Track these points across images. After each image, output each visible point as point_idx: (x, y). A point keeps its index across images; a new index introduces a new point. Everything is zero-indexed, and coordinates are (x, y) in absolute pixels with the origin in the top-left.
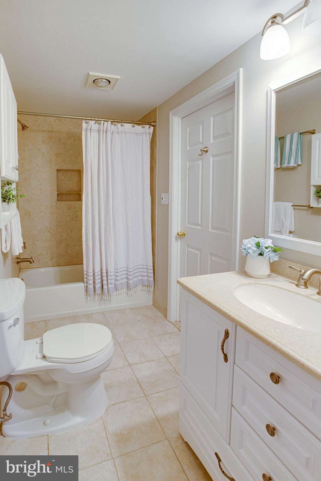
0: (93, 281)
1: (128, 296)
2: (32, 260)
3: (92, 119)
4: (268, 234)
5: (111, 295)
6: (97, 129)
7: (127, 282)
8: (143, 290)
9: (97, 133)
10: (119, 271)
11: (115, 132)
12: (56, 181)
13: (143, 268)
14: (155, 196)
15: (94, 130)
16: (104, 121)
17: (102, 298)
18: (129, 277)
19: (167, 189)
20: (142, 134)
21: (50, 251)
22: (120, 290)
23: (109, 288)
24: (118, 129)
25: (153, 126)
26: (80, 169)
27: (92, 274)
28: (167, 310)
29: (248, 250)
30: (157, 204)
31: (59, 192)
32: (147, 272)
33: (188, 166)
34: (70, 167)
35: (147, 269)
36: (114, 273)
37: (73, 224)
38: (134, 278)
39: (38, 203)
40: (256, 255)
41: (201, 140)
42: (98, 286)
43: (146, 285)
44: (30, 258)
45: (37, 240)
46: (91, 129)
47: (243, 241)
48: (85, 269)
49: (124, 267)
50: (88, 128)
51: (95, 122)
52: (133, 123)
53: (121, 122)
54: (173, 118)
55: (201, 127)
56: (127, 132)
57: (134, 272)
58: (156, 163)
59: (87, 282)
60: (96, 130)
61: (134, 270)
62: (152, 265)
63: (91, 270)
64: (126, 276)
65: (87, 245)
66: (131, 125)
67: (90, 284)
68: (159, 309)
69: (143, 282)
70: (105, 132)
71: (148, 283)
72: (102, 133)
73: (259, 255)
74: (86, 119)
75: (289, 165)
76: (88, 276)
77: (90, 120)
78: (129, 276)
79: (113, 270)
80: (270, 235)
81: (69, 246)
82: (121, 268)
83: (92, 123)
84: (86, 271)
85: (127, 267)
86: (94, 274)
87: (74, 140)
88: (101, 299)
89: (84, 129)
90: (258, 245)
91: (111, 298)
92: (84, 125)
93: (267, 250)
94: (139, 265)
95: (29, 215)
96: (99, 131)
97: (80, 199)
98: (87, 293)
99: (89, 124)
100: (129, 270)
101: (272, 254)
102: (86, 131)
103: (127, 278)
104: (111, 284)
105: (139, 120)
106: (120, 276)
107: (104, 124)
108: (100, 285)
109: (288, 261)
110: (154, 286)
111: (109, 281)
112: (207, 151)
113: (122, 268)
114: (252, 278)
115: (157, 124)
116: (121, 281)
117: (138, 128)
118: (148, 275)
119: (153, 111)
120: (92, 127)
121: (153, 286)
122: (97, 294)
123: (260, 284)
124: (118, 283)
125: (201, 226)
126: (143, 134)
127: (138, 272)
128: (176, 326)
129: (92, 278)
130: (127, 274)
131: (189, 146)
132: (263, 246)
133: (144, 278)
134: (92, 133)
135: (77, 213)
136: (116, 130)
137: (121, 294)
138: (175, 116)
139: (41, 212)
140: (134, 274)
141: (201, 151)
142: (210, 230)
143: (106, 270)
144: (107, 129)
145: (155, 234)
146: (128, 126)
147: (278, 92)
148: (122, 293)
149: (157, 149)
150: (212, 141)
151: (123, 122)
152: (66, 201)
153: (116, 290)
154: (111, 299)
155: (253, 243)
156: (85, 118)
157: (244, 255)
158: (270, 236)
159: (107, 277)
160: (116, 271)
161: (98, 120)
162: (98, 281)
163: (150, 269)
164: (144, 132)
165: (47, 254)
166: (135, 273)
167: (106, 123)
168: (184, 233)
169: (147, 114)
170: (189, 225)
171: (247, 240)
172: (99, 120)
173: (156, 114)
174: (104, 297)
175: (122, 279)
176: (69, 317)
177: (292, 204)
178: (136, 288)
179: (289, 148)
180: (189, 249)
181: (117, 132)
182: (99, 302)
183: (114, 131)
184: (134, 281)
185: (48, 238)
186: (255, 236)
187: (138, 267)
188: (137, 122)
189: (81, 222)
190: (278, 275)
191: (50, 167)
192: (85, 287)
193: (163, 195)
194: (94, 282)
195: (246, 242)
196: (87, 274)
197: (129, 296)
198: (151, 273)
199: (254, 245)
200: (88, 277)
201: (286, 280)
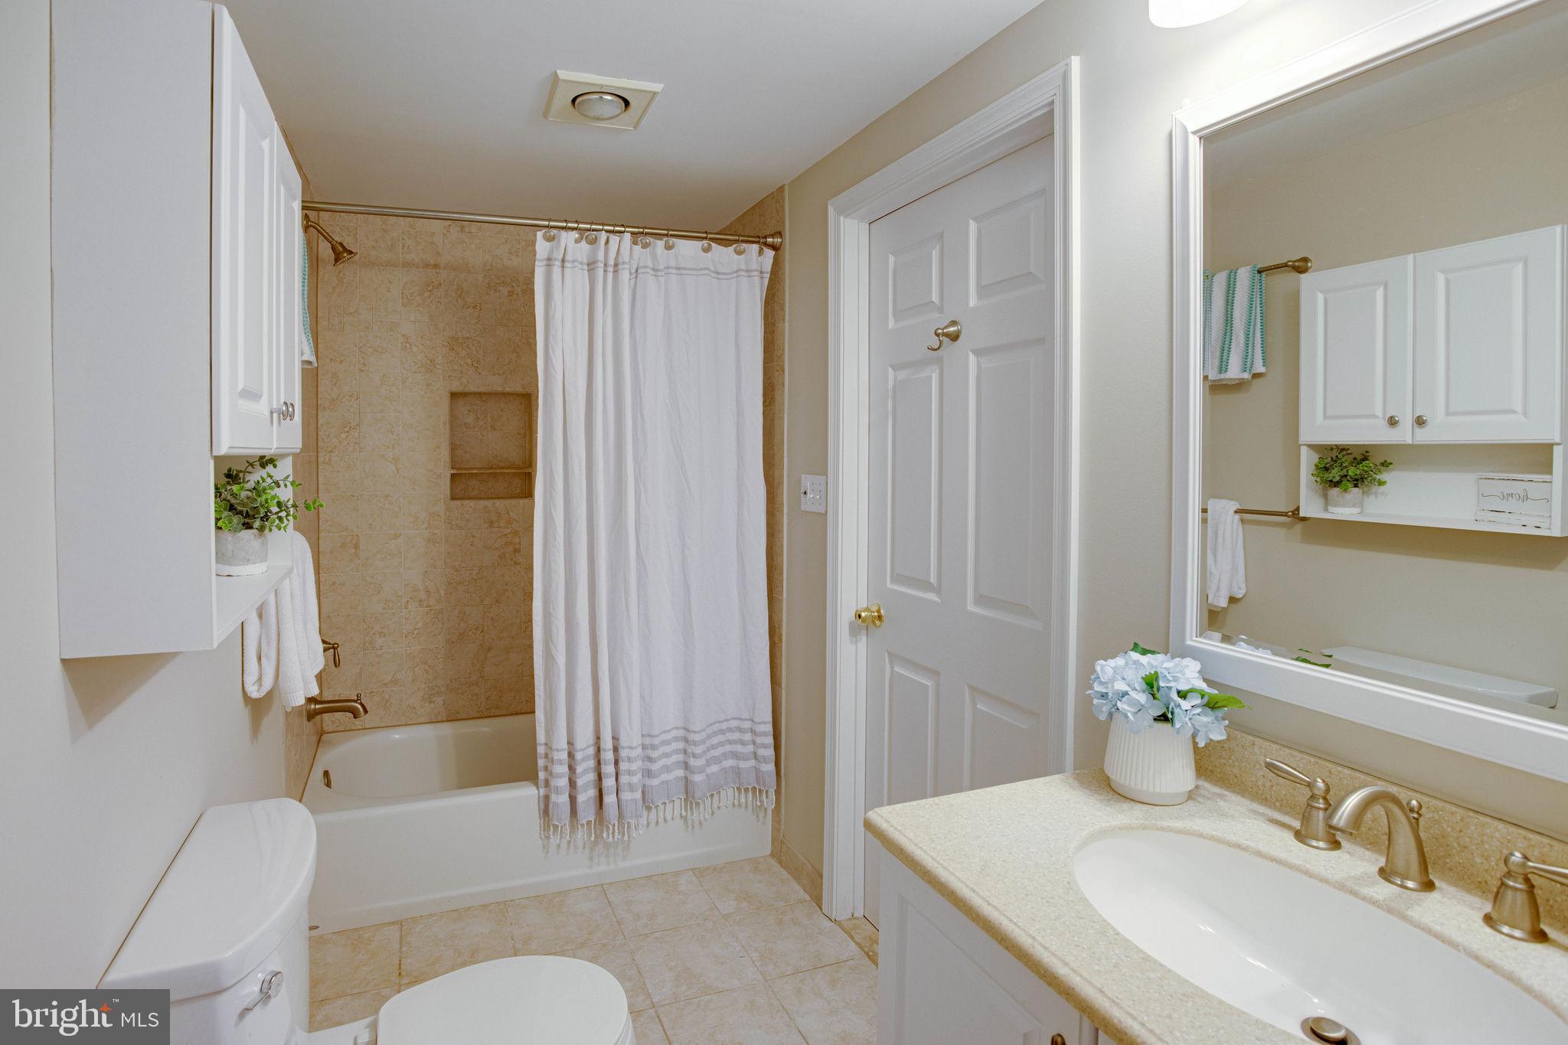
0: (570, 780)
1: (690, 827)
2: (362, 705)
3: (570, 225)
4: (1183, 639)
5: (629, 827)
6: (585, 261)
7: (686, 778)
8: (740, 805)
9: (586, 272)
10: (656, 741)
11: (646, 267)
12: (448, 431)
13: (740, 730)
14: (781, 483)
15: (577, 264)
16: (607, 231)
17: (599, 836)
18: (692, 762)
19: (820, 462)
20: (735, 275)
21: (427, 672)
22: (662, 807)
23: (623, 803)
24: (654, 257)
25: (774, 247)
26: (529, 391)
27: (564, 756)
28: (821, 876)
29: (1119, 704)
30: (785, 511)
31: (458, 469)
32: (754, 743)
33: (891, 384)
34: (495, 384)
35: (752, 731)
36: (639, 750)
37: (503, 575)
38: (708, 764)
39: (387, 506)
40: (1146, 723)
41: (935, 298)
42: (586, 796)
43: (750, 787)
44: (356, 698)
45: (380, 633)
46: (563, 261)
47: (1098, 668)
48: (541, 737)
49: (677, 728)
50: (555, 255)
51: (577, 236)
52: (706, 238)
53: (667, 235)
54: (839, 224)
55: (934, 252)
56: (685, 269)
57: (708, 744)
58: (783, 371)
59: (547, 783)
60: (581, 263)
61: (709, 737)
62: (771, 719)
63: (561, 742)
64: (681, 757)
65: (549, 656)
66: (698, 244)
67: (558, 791)
68: (796, 874)
69: (739, 779)
70: (611, 269)
71: (758, 782)
72: (600, 272)
73: (1155, 719)
74: (547, 227)
75: (1222, 376)
76: (552, 762)
77: (563, 228)
78: (692, 759)
79: (637, 740)
80: (1189, 642)
81: (489, 649)
82: (665, 732)
83: (568, 238)
84: (546, 744)
85: (685, 729)
86: (571, 755)
87: (511, 293)
88: (596, 842)
89: (542, 260)
90: (1151, 685)
91: (629, 837)
92: (542, 247)
93: (1185, 705)
94: (726, 720)
95: (356, 547)
96: (591, 265)
97: (529, 494)
98: (548, 821)
99: (559, 241)
100: (692, 737)
101: (1204, 719)
102: (548, 265)
103: (686, 766)
104: (632, 788)
105: (727, 226)
106: (660, 758)
107: (607, 242)
108: (592, 793)
109: (1258, 741)
110: (778, 792)
111: (623, 779)
112: (955, 337)
113: (669, 731)
114: (1133, 803)
115: (787, 241)
116: (664, 777)
117: (723, 255)
118: (755, 753)
119: (772, 196)
120: (569, 251)
121: (772, 791)
122: (583, 825)
123: (1163, 829)
124: (655, 782)
125: (938, 591)
126: (741, 273)
127: (721, 744)
128: (852, 938)
129: (564, 769)
130: (685, 752)
131: (895, 316)
132: (1170, 688)
133: (743, 765)
134: (568, 272)
135: (517, 540)
136: (650, 264)
137: (665, 821)
138: (846, 217)
139: (396, 537)
140: (708, 749)
141: (937, 335)
142: (971, 607)
143: (614, 738)
144: (620, 261)
145: (782, 612)
146: (688, 249)
147: (1211, 138)
148: (669, 817)
149: (787, 324)
150: (973, 302)
151: (671, 235)
152: (481, 499)
153: (649, 808)
154: (629, 842)
155: (1136, 678)
156: (546, 223)
157: (1103, 717)
158: (1192, 648)
159: (616, 763)
160: (648, 741)
161: (589, 230)
162: (586, 778)
163: (765, 734)
164: (744, 268)
165: (413, 680)
166: (714, 747)
167: (614, 239)
168: (879, 611)
169: (753, 208)
170: (896, 587)
171: (1112, 663)
172: (594, 230)
173: (783, 207)
174: (604, 835)
175: (667, 769)
176: (485, 907)
177: (1235, 506)
178: (716, 797)
179: (1222, 320)
180: (897, 669)
181: (653, 269)
182: (587, 851)
183: (641, 264)
184: (707, 775)
185: (420, 625)
186: (1136, 645)
187: (724, 726)
188: (718, 234)
189: (530, 568)
190: (1221, 787)
191: (428, 385)
192: (541, 799)
193: (807, 482)
194: (572, 783)
195: (1110, 672)
196: (546, 756)
197: (693, 827)
198: (765, 746)
199: (1139, 684)
200: (549, 764)
201: (1255, 812)
